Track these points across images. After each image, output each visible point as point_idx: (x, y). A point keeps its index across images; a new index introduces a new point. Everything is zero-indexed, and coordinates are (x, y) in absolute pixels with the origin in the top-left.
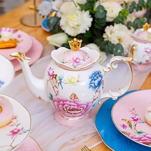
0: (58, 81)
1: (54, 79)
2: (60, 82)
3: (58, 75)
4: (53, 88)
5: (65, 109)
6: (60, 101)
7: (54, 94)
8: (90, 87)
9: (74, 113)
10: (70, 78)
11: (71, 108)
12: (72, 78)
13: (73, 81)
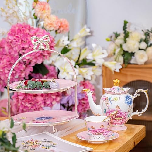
0: (109, 100)
2: (110, 101)
3: (109, 97)
4: (106, 104)
5: (113, 117)
6: (110, 111)
7: (106, 108)
8: (126, 103)
9: (118, 120)
10: (115, 98)
11: (117, 115)
12: (116, 98)
13: (117, 99)
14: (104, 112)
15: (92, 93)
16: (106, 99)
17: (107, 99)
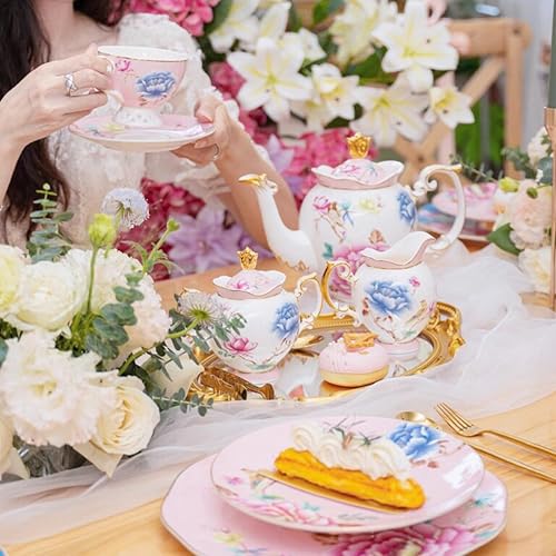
0: (343, 212)
1: (332, 211)
2: (347, 213)
3: (339, 202)
4: (333, 228)
6: (350, 252)
10: (363, 202)
12: (367, 202)
13: (370, 205)
14: (325, 255)
15: (276, 190)
16: (331, 207)
17: (335, 209)
